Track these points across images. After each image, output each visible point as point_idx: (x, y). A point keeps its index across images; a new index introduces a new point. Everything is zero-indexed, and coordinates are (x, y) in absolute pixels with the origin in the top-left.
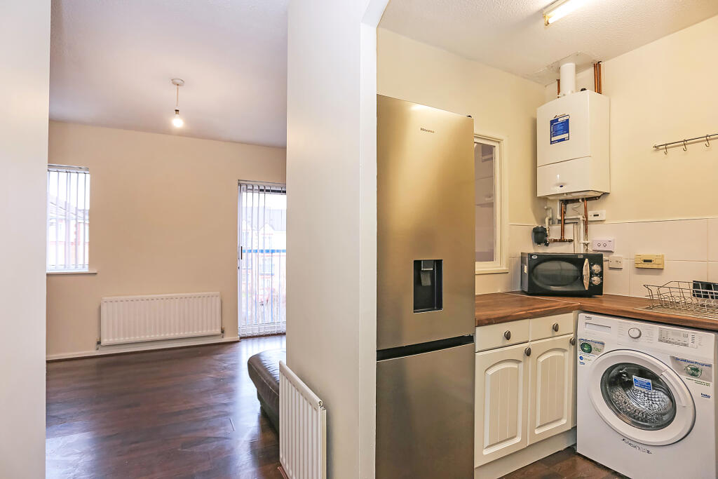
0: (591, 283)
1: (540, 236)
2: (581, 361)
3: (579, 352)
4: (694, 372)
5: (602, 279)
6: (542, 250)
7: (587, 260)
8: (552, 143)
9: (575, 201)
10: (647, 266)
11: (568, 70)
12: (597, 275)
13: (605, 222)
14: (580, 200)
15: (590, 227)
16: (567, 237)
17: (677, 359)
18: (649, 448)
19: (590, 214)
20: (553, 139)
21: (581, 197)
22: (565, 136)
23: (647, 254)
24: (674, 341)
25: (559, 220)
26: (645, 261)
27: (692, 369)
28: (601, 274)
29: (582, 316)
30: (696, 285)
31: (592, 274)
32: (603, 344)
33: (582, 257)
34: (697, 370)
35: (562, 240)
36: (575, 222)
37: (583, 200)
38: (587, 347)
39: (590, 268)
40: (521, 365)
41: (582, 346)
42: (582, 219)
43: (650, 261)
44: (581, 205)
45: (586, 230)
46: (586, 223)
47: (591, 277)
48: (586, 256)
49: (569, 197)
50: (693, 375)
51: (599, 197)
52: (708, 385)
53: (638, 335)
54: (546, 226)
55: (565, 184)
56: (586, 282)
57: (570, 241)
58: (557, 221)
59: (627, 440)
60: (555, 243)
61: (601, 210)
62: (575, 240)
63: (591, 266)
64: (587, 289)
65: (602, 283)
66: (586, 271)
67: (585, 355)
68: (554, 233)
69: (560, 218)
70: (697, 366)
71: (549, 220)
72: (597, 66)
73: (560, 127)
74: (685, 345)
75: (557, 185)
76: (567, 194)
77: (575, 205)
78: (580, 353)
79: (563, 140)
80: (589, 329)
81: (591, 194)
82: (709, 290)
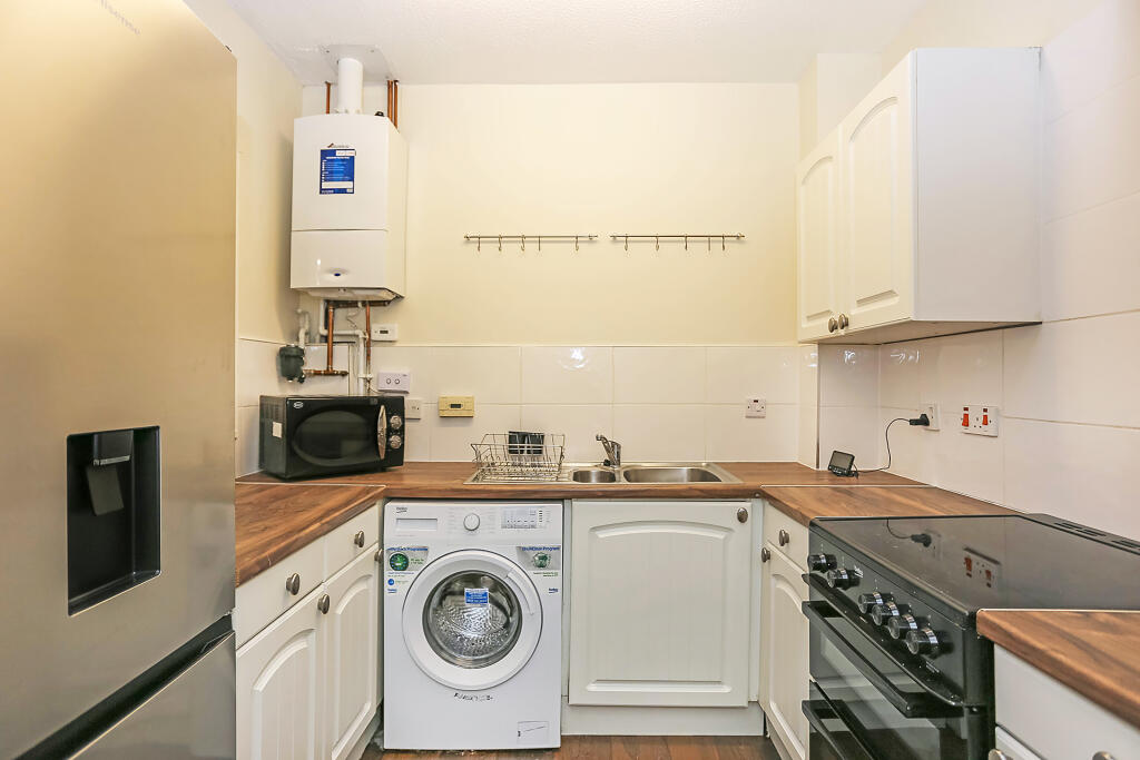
0: (388, 446)
1: (290, 365)
2: (391, 587)
3: (386, 573)
4: (542, 562)
5: (403, 439)
6: (290, 390)
7: (382, 407)
8: (322, 191)
9: (352, 304)
10: (455, 414)
11: (351, 70)
12: (397, 432)
13: (397, 344)
14: (360, 305)
15: (375, 350)
16: (337, 367)
17: (524, 549)
18: (487, 693)
19: (375, 328)
20: (326, 185)
21: (360, 299)
22: (346, 185)
23: (454, 394)
24: (520, 524)
25: (322, 336)
26: (453, 406)
27: (540, 558)
28: (401, 431)
29: (391, 506)
30: (512, 437)
31: (390, 431)
32: (426, 549)
33: (375, 402)
34: (544, 558)
35: (329, 373)
36: (350, 341)
37: (364, 303)
38: (401, 561)
39: (388, 423)
40: (312, 636)
41: (393, 561)
42: (361, 336)
43: (459, 406)
44: (361, 313)
45: (368, 356)
46: (368, 344)
47: (388, 436)
48: (382, 401)
49: (333, 296)
50: (541, 566)
51: (389, 302)
52: (556, 574)
53: (477, 523)
54: (302, 346)
55: (344, 272)
56: (382, 445)
57: (344, 374)
58: (318, 337)
59: (460, 693)
60: (317, 377)
61: (390, 323)
62: (351, 373)
63: (388, 417)
64: (382, 457)
65: (403, 445)
66: (382, 426)
67: (396, 576)
68: (315, 358)
69: (324, 332)
70: (545, 552)
71: (306, 334)
72: (392, 86)
73: (338, 168)
74: (533, 527)
75: (331, 272)
76: (345, 289)
77: (351, 312)
78: (389, 573)
79: (343, 191)
80: (403, 529)
81: (384, 296)
82: (525, 443)
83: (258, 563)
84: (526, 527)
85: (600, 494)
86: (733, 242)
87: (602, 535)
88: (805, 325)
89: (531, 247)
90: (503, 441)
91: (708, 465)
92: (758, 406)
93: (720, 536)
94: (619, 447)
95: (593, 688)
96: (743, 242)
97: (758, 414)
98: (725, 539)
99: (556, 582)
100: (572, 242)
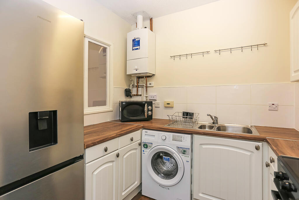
0: (148, 115)
1: (128, 93)
2: (143, 152)
4: (184, 152)
5: (152, 113)
6: (128, 100)
7: (146, 104)
8: (133, 50)
9: (142, 77)
10: (168, 106)
11: (140, 18)
12: (150, 111)
13: (154, 87)
14: (144, 77)
16: (139, 94)
17: (179, 147)
18: (169, 188)
19: (148, 83)
20: (134, 48)
21: (144, 76)
22: (138, 47)
23: (168, 100)
24: (177, 140)
25: (136, 86)
26: (167, 104)
28: (152, 110)
29: (144, 131)
30: (184, 114)
31: (148, 110)
32: (152, 144)
34: (185, 151)
35: (137, 95)
36: (142, 87)
37: (145, 77)
38: (146, 146)
39: (148, 108)
40: (114, 163)
41: (144, 145)
42: (145, 85)
43: (169, 104)
44: (144, 80)
45: (147, 90)
46: (147, 87)
47: (148, 112)
48: (146, 102)
49: (140, 75)
50: (184, 153)
51: (151, 76)
52: (188, 157)
53: (165, 138)
54: (131, 88)
55: (138, 69)
56: (146, 114)
57: (141, 95)
58: (135, 86)
59: (161, 186)
60: (135, 96)
61: (152, 82)
62: (142, 95)
63: (148, 107)
64: (146, 117)
65: (152, 114)
66: (146, 109)
67: (145, 150)
68: (134, 92)
69: (136, 85)
70: (185, 149)
71: (132, 85)
72: (151, 20)
73: (136, 43)
74: (181, 141)
75: (135, 69)
76: (139, 74)
77: (142, 79)
78: (143, 149)
79: (137, 49)
80: (146, 137)
81: (148, 75)
82: (188, 115)
83: (92, 143)
84: (179, 141)
85: (203, 133)
86: (262, 46)
87: (204, 147)
88: (293, 74)
89: (189, 57)
91: (251, 126)
92: (274, 106)
93: (249, 154)
94: (217, 118)
95: (201, 195)
97: (274, 109)
99: (189, 159)
100: (201, 54)
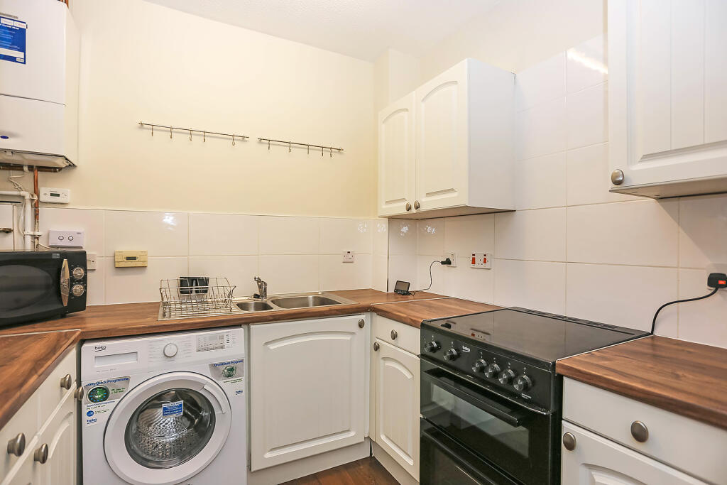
0: (71, 295)
2: (90, 418)
3: (84, 406)
4: (230, 372)
5: (86, 288)
7: (65, 261)
9: (18, 167)
10: (130, 265)
12: (79, 281)
13: (71, 207)
14: (26, 168)
15: (43, 210)
17: (216, 365)
19: (44, 190)
21: (26, 163)
22: (19, 55)
23: (129, 249)
24: (211, 347)
26: (128, 258)
27: (228, 370)
28: (84, 281)
30: (183, 282)
31: (73, 281)
32: (127, 379)
33: (56, 256)
34: (232, 369)
36: (15, 201)
37: (31, 168)
38: (101, 393)
39: (71, 274)
41: (92, 394)
42: (28, 196)
43: (134, 258)
44: (26, 179)
45: (36, 216)
46: (36, 206)
47: (71, 286)
48: (64, 255)
50: (229, 376)
51: (60, 169)
52: (241, 380)
53: (175, 351)
55: (11, 134)
56: (65, 294)
57: (9, 231)
62: (16, 231)
63: (71, 269)
64: (65, 304)
65: (85, 293)
66: (65, 277)
67: (95, 407)
70: (232, 365)
74: (222, 348)
76: (13, 152)
77: (16, 174)
78: (87, 406)
79: (13, 59)
80: (99, 365)
82: (193, 285)
84: (216, 348)
86: (336, 152)
87: (272, 347)
88: (384, 207)
89: (197, 139)
90: (175, 286)
91: (323, 293)
92: (350, 255)
93: (348, 338)
94: (266, 284)
95: (268, 455)
96: (342, 153)
97: (350, 260)
98: (351, 339)
99: (242, 385)
100: (230, 139)
